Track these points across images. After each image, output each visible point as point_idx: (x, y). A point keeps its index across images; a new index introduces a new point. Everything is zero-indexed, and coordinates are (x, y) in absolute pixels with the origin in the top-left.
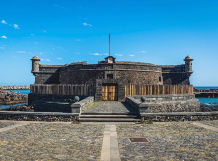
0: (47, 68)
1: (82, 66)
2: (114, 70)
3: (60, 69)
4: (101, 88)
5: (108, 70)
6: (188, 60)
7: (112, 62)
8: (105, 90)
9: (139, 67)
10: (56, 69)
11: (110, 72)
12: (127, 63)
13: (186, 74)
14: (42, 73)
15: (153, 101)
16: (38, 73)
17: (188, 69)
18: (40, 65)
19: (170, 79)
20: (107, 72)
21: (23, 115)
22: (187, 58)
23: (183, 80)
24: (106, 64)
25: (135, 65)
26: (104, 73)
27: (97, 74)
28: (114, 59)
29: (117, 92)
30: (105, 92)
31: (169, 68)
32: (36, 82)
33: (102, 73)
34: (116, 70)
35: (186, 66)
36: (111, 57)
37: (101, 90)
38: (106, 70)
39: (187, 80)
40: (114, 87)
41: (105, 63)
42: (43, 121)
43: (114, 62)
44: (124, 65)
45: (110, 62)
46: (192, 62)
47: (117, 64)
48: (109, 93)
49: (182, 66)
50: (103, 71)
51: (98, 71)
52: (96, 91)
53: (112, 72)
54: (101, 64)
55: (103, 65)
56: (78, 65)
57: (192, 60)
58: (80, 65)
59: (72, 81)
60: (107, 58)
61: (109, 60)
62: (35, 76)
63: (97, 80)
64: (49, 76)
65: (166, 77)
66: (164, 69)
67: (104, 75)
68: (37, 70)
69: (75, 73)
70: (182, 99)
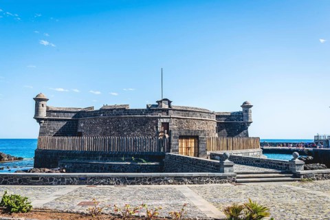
0: (59, 112)
1: (124, 110)
2: (170, 118)
3: (80, 115)
4: (178, 141)
5: (163, 118)
6: (246, 107)
7: (167, 107)
8: (182, 145)
9: (198, 114)
10: (73, 114)
11: (165, 120)
12: (185, 109)
13: (244, 124)
14: (51, 120)
16: (45, 120)
17: (248, 118)
18: (48, 108)
19: (225, 130)
20: (162, 120)
21: (168, 177)
22: (245, 103)
23: (240, 131)
24: (159, 110)
25: (194, 112)
26: (157, 121)
27: (147, 122)
28: (170, 102)
29: (197, 147)
30: (182, 147)
31: (224, 116)
33: (154, 121)
34: (173, 118)
35: (244, 114)
36: (166, 100)
37: (178, 144)
38: (160, 118)
39: (245, 131)
40: (193, 140)
41: (158, 108)
42: (194, 184)
43: (170, 106)
44: (183, 110)
45: (165, 106)
46: (251, 109)
47: (174, 110)
48: (188, 148)
49: (239, 113)
50: (156, 119)
51: (148, 118)
52: (172, 146)
53: (168, 120)
54: (153, 110)
55: (156, 110)
56: (118, 110)
57: (251, 106)
58: (120, 109)
59: (108, 132)
60: (160, 102)
61: (163, 104)
62: (40, 123)
64: (62, 124)
65: (220, 127)
66: (218, 117)
67: (157, 124)
68: (43, 114)
69: (113, 120)
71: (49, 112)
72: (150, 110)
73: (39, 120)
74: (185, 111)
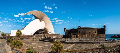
4: (72, 35)
7: (80, 28)
15: (87, 39)
28: (80, 27)
32: (65, 34)
34: (81, 30)
45: (79, 28)
46: (106, 27)
47: (82, 28)
49: (103, 28)
51: (77, 31)
57: (105, 26)
60: (79, 27)
63: (72, 33)
64: (68, 32)
66: (98, 29)
70: (97, 38)
71: (66, 30)
72: (78, 29)
73: (65, 32)
74: (84, 28)
